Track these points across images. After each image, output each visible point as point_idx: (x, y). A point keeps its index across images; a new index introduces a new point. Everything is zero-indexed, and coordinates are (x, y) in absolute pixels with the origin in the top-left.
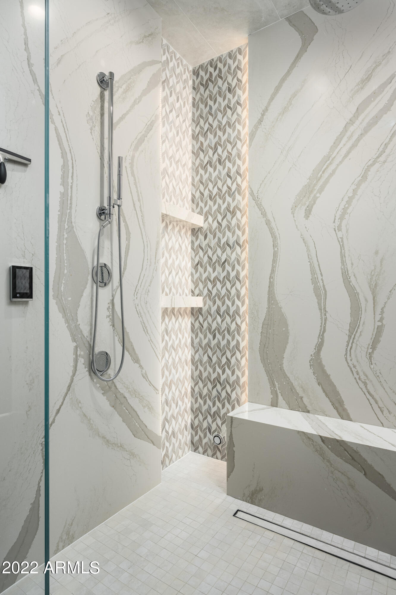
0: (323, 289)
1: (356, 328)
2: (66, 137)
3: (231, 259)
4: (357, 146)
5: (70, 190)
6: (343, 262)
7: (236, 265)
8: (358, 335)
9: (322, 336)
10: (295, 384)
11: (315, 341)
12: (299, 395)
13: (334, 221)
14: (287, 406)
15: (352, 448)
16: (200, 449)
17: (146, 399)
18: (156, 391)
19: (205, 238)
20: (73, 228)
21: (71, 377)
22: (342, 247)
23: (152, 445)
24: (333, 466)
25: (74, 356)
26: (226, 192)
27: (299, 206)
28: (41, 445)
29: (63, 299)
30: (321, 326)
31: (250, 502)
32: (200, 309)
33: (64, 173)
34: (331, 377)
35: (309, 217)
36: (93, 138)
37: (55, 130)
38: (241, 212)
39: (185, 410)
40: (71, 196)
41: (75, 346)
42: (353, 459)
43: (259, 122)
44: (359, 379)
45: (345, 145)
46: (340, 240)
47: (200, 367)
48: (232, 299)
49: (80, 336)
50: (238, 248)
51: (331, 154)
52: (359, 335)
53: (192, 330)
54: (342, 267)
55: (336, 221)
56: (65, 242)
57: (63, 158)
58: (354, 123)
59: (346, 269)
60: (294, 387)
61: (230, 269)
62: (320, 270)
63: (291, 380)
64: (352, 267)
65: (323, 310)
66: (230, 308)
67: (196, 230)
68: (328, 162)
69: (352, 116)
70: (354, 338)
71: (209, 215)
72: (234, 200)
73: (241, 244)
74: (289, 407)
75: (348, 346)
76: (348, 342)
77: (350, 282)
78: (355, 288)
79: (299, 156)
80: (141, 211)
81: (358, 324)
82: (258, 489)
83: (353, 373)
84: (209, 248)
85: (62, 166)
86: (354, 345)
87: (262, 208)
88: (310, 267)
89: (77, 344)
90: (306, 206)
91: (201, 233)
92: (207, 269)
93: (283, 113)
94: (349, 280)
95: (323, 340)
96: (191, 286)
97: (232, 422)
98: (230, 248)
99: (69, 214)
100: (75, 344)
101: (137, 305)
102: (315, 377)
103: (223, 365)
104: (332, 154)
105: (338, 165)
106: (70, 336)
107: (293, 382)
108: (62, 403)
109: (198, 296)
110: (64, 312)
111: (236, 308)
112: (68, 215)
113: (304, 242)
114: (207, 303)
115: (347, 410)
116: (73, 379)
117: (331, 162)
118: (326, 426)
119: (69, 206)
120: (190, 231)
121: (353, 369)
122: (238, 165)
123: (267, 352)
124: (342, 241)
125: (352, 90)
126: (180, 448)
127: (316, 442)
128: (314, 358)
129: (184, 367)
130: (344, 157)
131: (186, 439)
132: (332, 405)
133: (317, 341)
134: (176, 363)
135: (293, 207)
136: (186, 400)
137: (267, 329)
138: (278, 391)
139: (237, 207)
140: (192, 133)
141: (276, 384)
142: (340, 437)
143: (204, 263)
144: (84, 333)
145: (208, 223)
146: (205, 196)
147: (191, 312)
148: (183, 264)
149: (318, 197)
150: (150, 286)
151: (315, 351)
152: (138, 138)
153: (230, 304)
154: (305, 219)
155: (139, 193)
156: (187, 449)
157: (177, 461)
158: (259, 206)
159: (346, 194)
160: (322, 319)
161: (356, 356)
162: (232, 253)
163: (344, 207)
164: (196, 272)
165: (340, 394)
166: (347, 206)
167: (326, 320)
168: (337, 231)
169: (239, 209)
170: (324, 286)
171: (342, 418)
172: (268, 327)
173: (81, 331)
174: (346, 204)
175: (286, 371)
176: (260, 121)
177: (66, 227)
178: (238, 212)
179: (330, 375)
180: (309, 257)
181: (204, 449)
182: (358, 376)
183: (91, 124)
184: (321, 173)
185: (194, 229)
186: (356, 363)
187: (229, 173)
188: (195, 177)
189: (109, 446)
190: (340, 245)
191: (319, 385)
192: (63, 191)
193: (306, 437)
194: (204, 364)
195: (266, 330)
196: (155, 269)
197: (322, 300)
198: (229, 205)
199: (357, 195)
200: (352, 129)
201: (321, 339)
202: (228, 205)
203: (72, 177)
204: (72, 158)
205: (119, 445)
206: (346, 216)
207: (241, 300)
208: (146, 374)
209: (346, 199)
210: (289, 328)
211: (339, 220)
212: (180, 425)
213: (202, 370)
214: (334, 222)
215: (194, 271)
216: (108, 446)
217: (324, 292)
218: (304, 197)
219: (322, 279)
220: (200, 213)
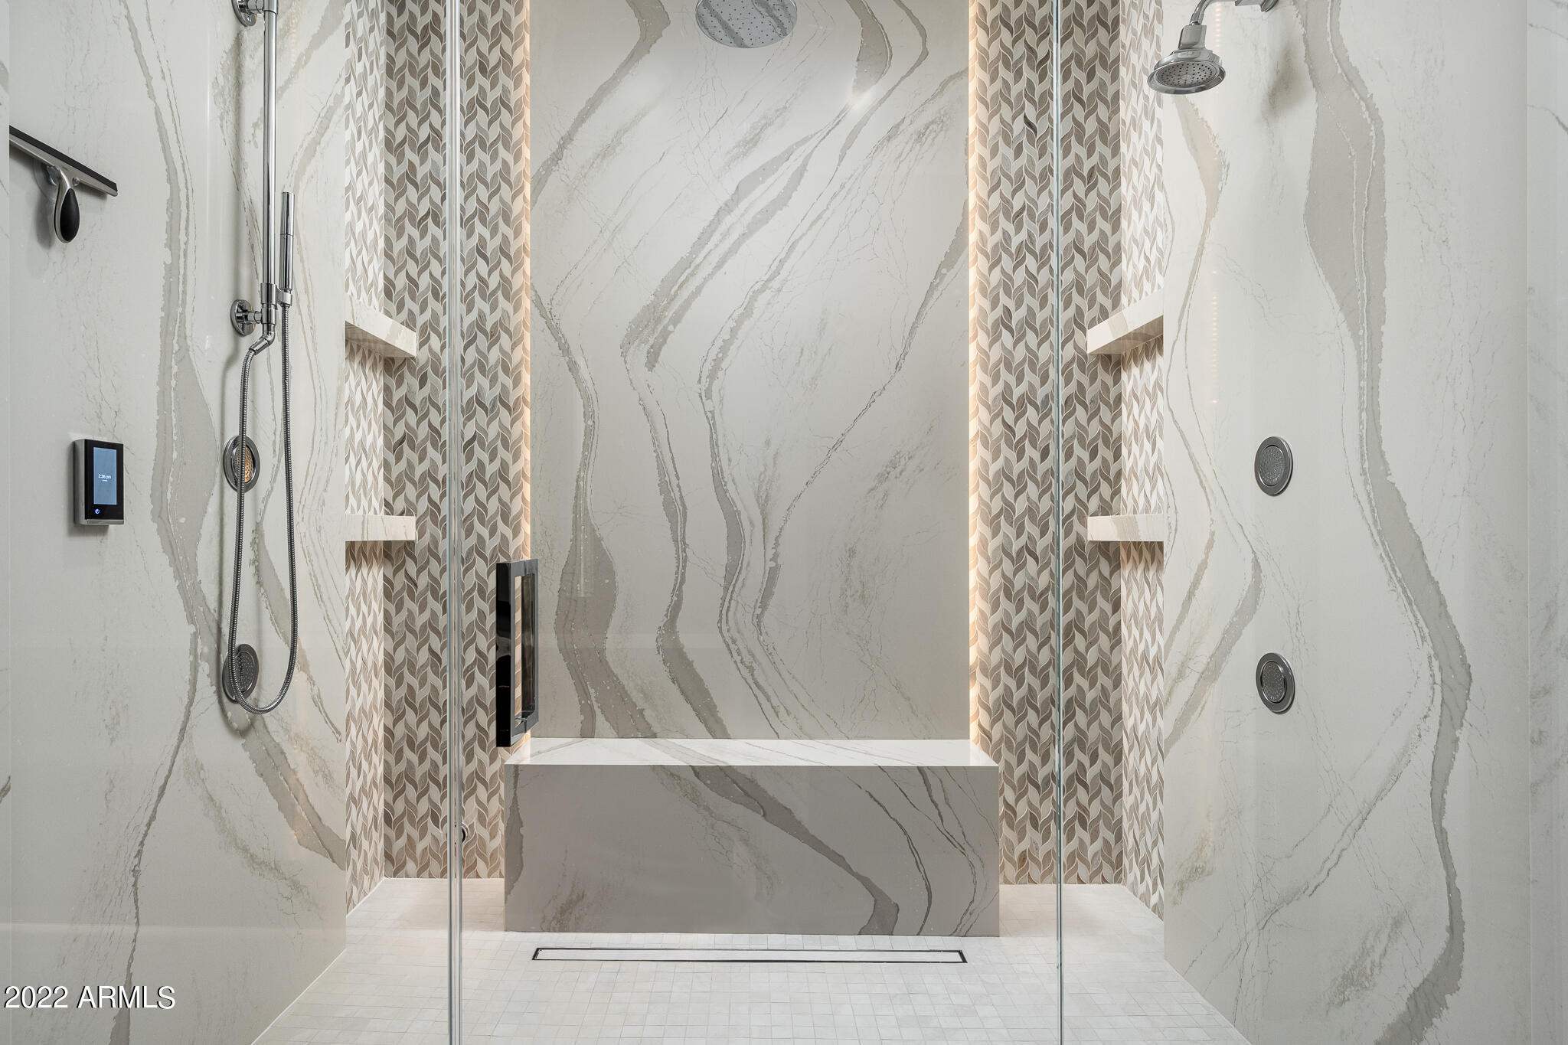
0: (679, 504)
1: (737, 574)
2: (176, 133)
3: (486, 434)
4: (736, 252)
5: (182, 260)
6: (715, 456)
7: (500, 448)
8: (739, 584)
9: (678, 590)
10: (630, 686)
11: (666, 600)
12: (636, 706)
13: (700, 380)
14: (614, 732)
15: (744, 775)
16: (411, 866)
17: (320, 755)
18: (337, 735)
19: (423, 382)
20: (188, 350)
21: (186, 708)
22: (713, 428)
23: (329, 861)
24: (713, 815)
25: (191, 658)
26: (475, 287)
27: (636, 344)
28: (132, 873)
29: (170, 520)
30: (677, 573)
31: (557, 929)
32: (410, 544)
33: (171, 218)
34: (695, 665)
35: (655, 366)
36: (224, 140)
37: (156, 113)
38: (511, 337)
39: (374, 783)
40: (185, 274)
41: (192, 632)
42: (746, 793)
43: (553, 160)
44: (742, 662)
45: (716, 246)
46: (710, 415)
47: (408, 678)
48: (489, 521)
49: (202, 610)
50: (504, 412)
51: (694, 256)
52: (740, 586)
53: (387, 594)
54: (713, 464)
55: (703, 380)
56: (173, 383)
57: (170, 183)
58: (732, 211)
59: (719, 469)
60: (626, 692)
61: (485, 457)
62: (675, 468)
63: (621, 679)
64: (729, 465)
65: (680, 542)
66: (484, 541)
67: (397, 364)
68: (689, 271)
69: (729, 197)
70: (732, 592)
71: (431, 332)
72: (493, 308)
73: (511, 404)
74: (617, 733)
75: (722, 605)
76: (723, 599)
77: (726, 491)
78: (734, 502)
79: (636, 248)
80: (310, 315)
81: (740, 565)
82: (574, 897)
83: (731, 653)
84: (430, 407)
85: (168, 200)
86: (733, 603)
87: (560, 335)
88: (657, 462)
89: (197, 629)
90: (648, 346)
91: (412, 370)
92: (426, 453)
93: (604, 157)
94: (725, 488)
95: (680, 597)
96: (383, 490)
97: (516, 776)
98: (486, 411)
99: (180, 316)
100: (192, 629)
101: (303, 534)
102: (665, 668)
103: (468, 667)
104: (695, 258)
105: (705, 280)
106: (183, 609)
107: (625, 683)
108: (170, 771)
109: (402, 514)
110: (173, 551)
111: (499, 540)
112: (178, 320)
113: (646, 414)
114: (428, 531)
115: (722, 721)
116: (190, 712)
117: (693, 271)
118: (695, 752)
119: (181, 299)
120: (382, 362)
121: (732, 646)
122: (503, 234)
123: (573, 629)
124: (713, 417)
125: (728, 153)
126: (366, 871)
127: (685, 779)
128: (664, 632)
129: (371, 681)
130: (716, 267)
131: (376, 849)
132: (697, 715)
133: (670, 601)
134: (358, 673)
135: (623, 343)
136: (375, 759)
137: (572, 583)
138: (596, 705)
139: (501, 324)
140: (386, 137)
141: (592, 691)
142: (724, 762)
143: (419, 441)
144: (209, 603)
145: (431, 350)
146: (422, 288)
147: (384, 551)
148: (369, 440)
149: (671, 332)
150: (325, 490)
151: (666, 619)
152: (304, 147)
153: (485, 532)
154: (646, 369)
155: (307, 274)
156: (377, 872)
157: (362, 902)
158: (555, 330)
159: (720, 333)
160: (678, 558)
161: (736, 624)
162: (489, 423)
163: (715, 358)
164: (398, 459)
165: (710, 695)
166: (720, 355)
167: (685, 560)
168: (704, 398)
169: (507, 331)
170: (681, 497)
171: (714, 737)
172: (573, 579)
173: (204, 599)
174: (719, 352)
175: (610, 663)
176: (556, 158)
177: (176, 348)
178: (504, 337)
179: (692, 661)
180: (654, 443)
181: (421, 863)
182: (740, 657)
183: (222, 105)
184: (676, 288)
185: (393, 359)
186: (736, 635)
187: (482, 247)
188: (393, 238)
189: (254, 869)
190: (710, 424)
191: (674, 683)
192: (169, 262)
193: (667, 775)
194: (419, 670)
195: (570, 584)
196: (335, 451)
197: (679, 523)
198: (482, 316)
199: (737, 339)
200: (728, 220)
201: (677, 596)
202: (480, 316)
203: (187, 228)
204: (186, 184)
205: (273, 865)
206: (719, 373)
207: (512, 524)
208: (319, 697)
209: (719, 343)
210: (617, 578)
211: (708, 380)
212: (365, 818)
213: (415, 683)
214: (699, 382)
215: (392, 458)
216: (252, 869)
217: (681, 508)
218: (646, 326)
219: (678, 486)
220: (410, 323)
